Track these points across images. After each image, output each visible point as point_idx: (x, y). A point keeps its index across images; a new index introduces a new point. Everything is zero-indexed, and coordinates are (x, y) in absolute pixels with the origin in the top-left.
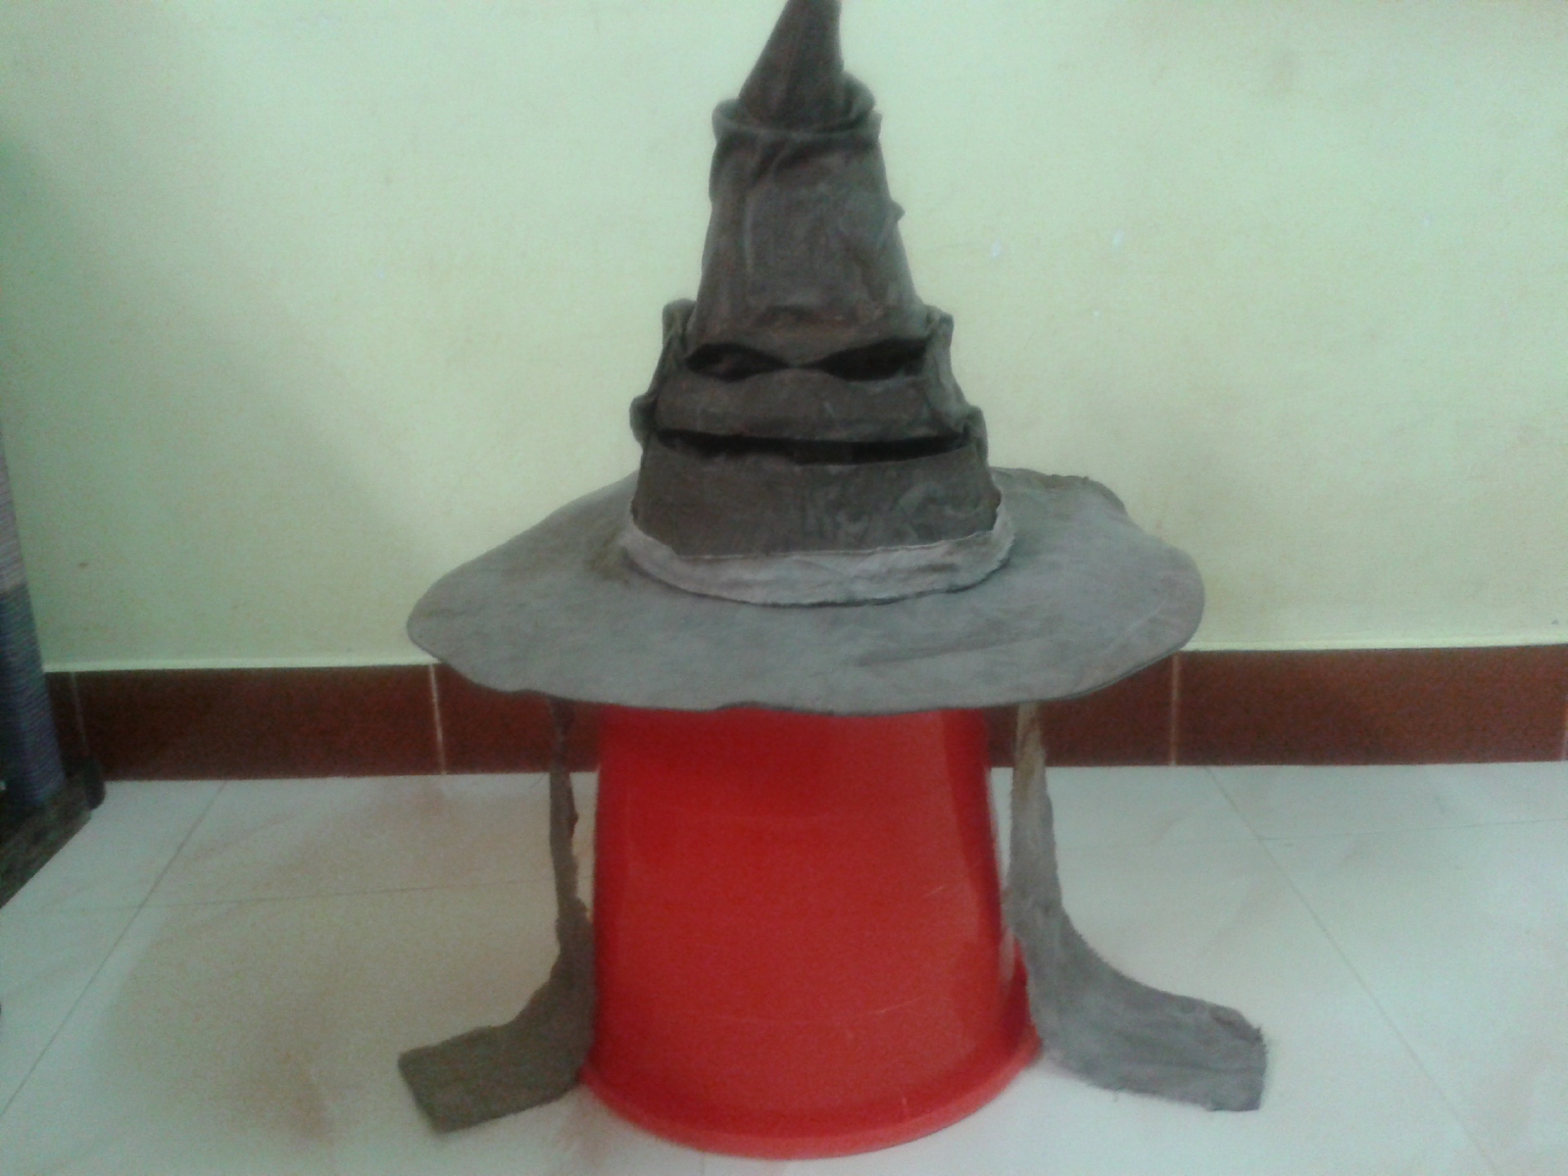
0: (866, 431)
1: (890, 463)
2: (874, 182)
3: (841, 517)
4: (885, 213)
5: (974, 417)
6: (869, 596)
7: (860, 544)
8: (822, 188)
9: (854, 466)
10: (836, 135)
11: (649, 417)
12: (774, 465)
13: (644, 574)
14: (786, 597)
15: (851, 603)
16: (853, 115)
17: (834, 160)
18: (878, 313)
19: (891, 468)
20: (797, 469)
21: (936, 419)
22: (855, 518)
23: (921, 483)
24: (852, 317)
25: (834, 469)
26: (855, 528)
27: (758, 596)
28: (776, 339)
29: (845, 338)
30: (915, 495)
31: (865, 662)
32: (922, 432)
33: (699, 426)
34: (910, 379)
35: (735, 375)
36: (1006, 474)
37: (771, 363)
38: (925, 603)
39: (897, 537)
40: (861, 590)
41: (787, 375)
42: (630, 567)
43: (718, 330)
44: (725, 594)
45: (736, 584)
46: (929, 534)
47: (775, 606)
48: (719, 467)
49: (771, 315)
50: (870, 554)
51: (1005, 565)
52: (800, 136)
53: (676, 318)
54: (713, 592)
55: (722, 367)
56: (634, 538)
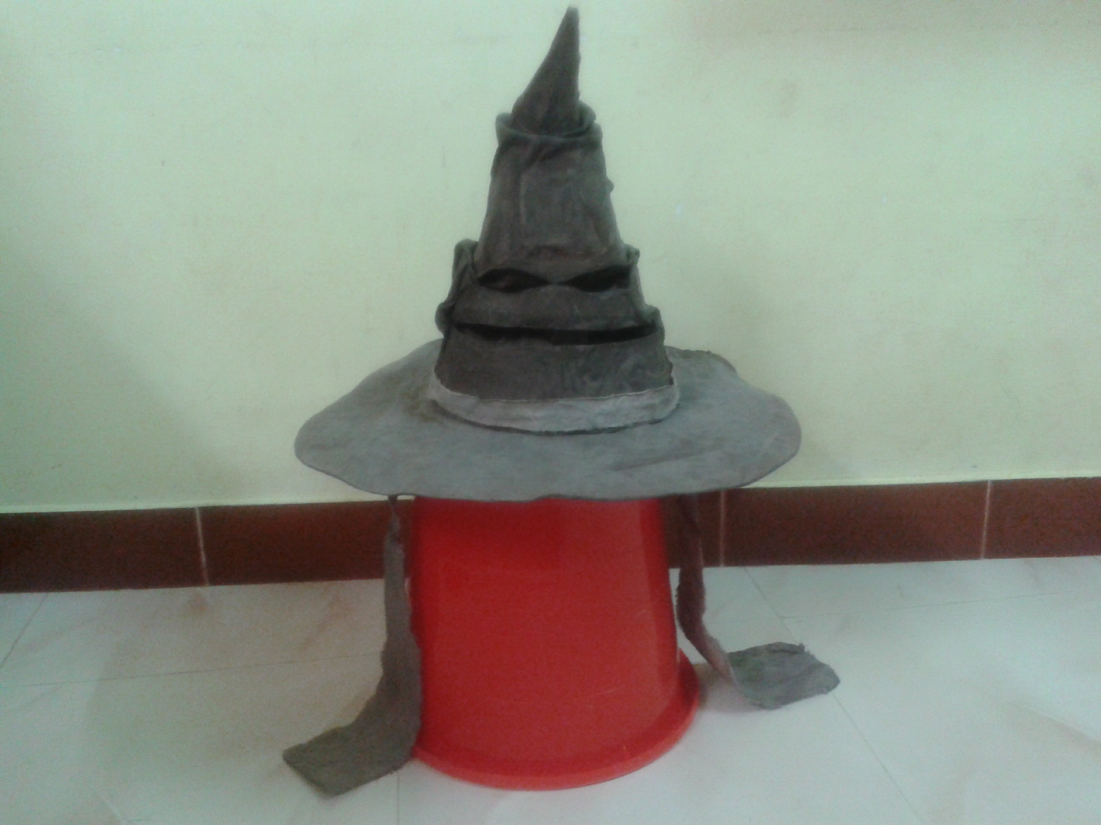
0: (599, 324)
1: (615, 344)
2: (598, 167)
3: (586, 378)
4: (605, 187)
5: (655, 313)
6: (607, 426)
7: (598, 394)
8: (570, 172)
9: (592, 346)
10: (580, 139)
11: (449, 316)
12: (540, 347)
13: (454, 417)
14: (554, 428)
15: (597, 431)
16: (585, 127)
17: (577, 155)
18: (605, 250)
19: (615, 347)
20: (558, 348)
21: (638, 315)
22: (594, 378)
23: (632, 356)
24: (588, 253)
25: (581, 348)
26: (596, 384)
27: (536, 426)
28: (541, 266)
29: (584, 266)
30: (628, 365)
31: (618, 467)
32: (630, 323)
33: (492, 322)
34: (622, 291)
35: (513, 289)
36: (671, 348)
37: (539, 281)
38: (639, 431)
39: (619, 389)
40: (602, 423)
41: (549, 289)
42: (439, 411)
43: (502, 260)
44: (514, 425)
45: (523, 418)
46: (638, 386)
47: (548, 434)
48: (502, 349)
49: (537, 251)
50: (607, 399)
51: (678, 406)
52: (557, 139)
53: (463, 252)
54: (506, 425)
55: (502, 284)
56: (438, 391)
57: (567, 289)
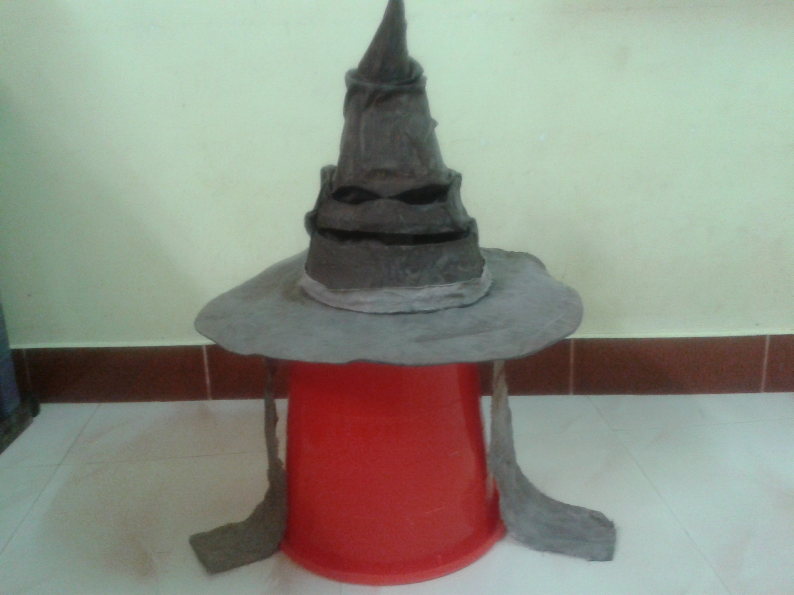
0: (420, 229)
1: (432, 245)
2: (423, 109)
3: (408, 271)
4: (429, 124)
5: (472, 223)
6: (422, 309)
7: (417, 284)
8: (398, 112)
9: (414, 247)
10: (406, 87)
11: (314, 222)
12: (374, 246)
13: (312, 299)
14: (380, 309)
15: (413, 312)
16: (413, 77)
17: (404, 99)
18: (425, 172)
19: (432, 247)
20: (386, 248)
21: (454, 224)
22: (414, 271)
23: (447, 254)
24: (412, 174)
25: (404, 247)
26: (415, 276)
27: (367, 309)
28: (376, 184)
29: (408, 184)
30: (442, 261)
31: (420, 340)
32: (445, 230)
33: (338, 227)
34: (442, 204)
35: (356, 202)
36: (488, 251)
37: (373, 196)
38: (449, 313)
39: (434, 281)
40: (418, 306)
41: (381, 202)
42: (305, 295)
43: (348, 180)
44: (351, 308)
45: (358, 303)
46: (450, 279)
47: (375, 314)
48: (348, 247)
49: (374, 173)
50: (423, 288)
51: (487, 295)
52: (387, 87)
53: (327, 174)
54: (346, 307)
55: (349, 198)
56: (306, 281)
57: (395, 202)
